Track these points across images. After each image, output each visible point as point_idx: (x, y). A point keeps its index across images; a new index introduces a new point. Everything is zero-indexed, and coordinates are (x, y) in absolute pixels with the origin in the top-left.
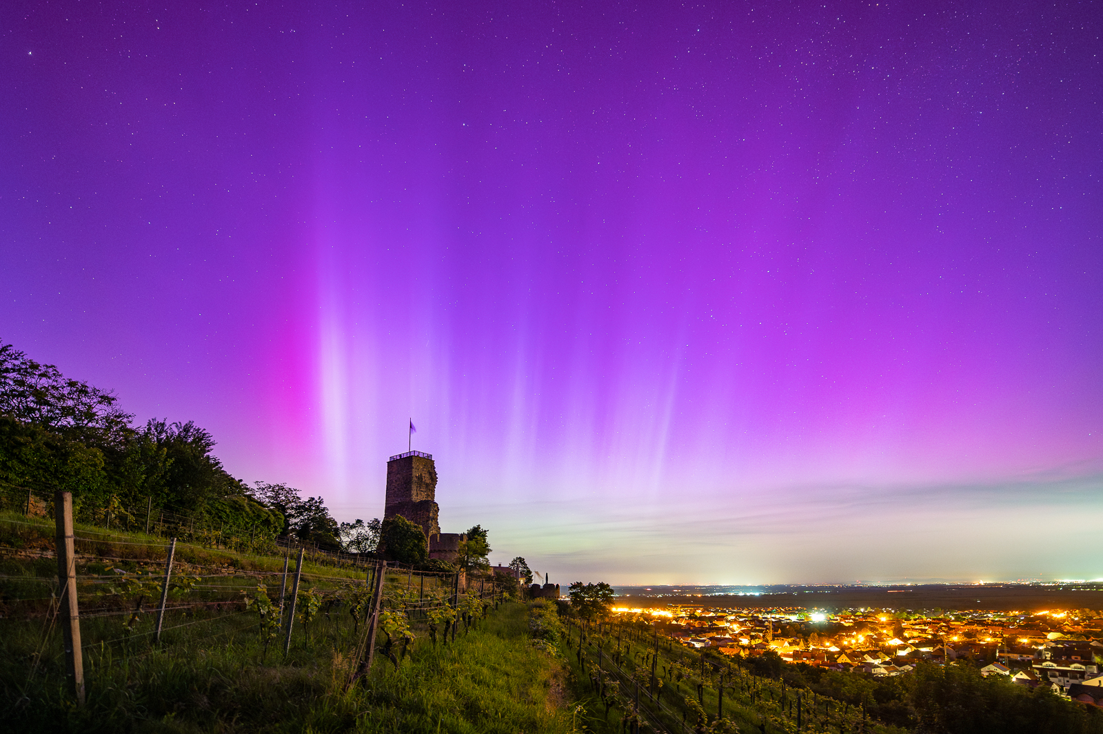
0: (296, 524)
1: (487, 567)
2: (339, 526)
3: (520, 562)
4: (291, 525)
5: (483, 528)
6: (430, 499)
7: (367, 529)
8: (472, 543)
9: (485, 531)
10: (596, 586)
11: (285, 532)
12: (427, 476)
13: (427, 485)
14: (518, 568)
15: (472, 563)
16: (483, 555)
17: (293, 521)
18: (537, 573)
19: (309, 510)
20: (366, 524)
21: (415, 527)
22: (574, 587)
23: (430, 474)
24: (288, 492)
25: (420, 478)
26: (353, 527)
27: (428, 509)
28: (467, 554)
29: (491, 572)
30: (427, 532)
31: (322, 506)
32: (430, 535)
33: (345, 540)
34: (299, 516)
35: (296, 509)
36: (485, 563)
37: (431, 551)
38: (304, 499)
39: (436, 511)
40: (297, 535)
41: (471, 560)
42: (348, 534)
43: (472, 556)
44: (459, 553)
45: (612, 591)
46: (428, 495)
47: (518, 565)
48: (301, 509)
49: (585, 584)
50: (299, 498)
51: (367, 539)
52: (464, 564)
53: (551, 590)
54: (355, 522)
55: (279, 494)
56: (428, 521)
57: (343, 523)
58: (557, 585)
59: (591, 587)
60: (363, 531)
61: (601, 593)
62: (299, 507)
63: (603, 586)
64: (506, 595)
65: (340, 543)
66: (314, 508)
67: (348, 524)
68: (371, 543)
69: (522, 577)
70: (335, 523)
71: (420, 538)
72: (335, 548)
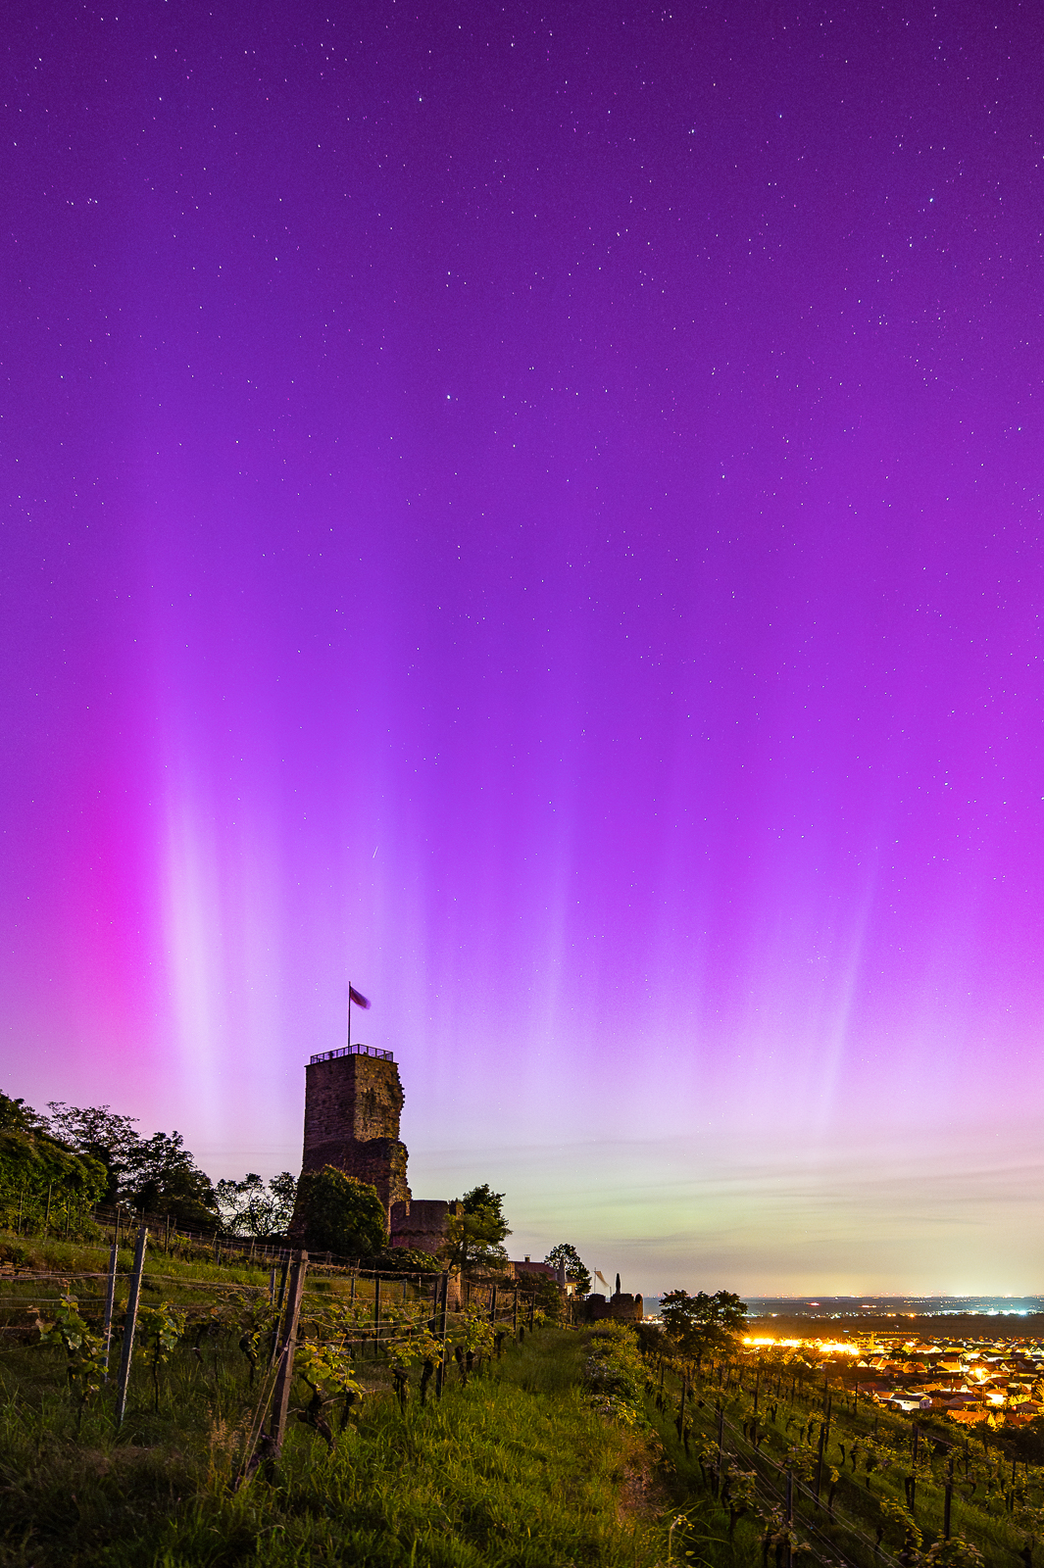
0: (131, 1182)
1: (503, 1263)
2: (214, 1186)
3: (567, 1253)
4: (122, 1185)
5: (493, 1190)
6: (390, 1136)
7: (269, 1191)
8: (473, 1218)
9: (498, 1196)
10: (713, 1298)
11: (110, 1197)
12: (384, 1092)
13: (385, 1110)
14: (562, 1265)
15: (473, 1255)
16: (494, 1241)
17: (125, 1176)
18: (599, 1274)
19: (156, 1155)
20: (266, 1183)
21: (362, 1188)
22: (669, 1299)
23: (390, 1088)
24: (113, 1124)
25: (371, 1097)
26: (241, 1188)
27: (387, 1155)
28: (463, 1238)
29: (510, 1273)
30: (385, 1198)
31: (180, 1149)
32: (391, 1203)
33: (227, 1212)
34: (136, 1168)
35: (130, 1155)
36: (498, 1255)
37: (393, 1234)
38: (146, 1135)
39: (402, 1158)
40: (134, 1204)
41: (472, 1249)
42: (232, 1202)
43: (472, 1243)
44: (447, 1236)
45: (743, 1307)
46: (387, 1129)
47: (562, 1258)
48: (139, 1155)
49: (692, 1294)
50: (135, 1134)
51: (270, 1211)
52: (457, 1257)
53: (625, 1305)
54: (244, 1179)
55: (97, 1127)
56: (388, 1176)
57: (222, 1181)
58: (639, 1297)
59: (702, 1300)
60: (262, 1196)
61: (722, 1310)
62: (134, 1152)
63: (726, 1298)
64: (538, 1313)
65: (217, 1219)
66: (165, 1153)
67: (232, 1183)
68: (277, 1217)
69: (570, 1280)
70: (207, 1181)
71: (374, 1211)
72: (209, 1227)
